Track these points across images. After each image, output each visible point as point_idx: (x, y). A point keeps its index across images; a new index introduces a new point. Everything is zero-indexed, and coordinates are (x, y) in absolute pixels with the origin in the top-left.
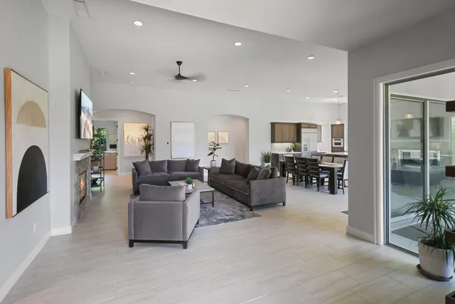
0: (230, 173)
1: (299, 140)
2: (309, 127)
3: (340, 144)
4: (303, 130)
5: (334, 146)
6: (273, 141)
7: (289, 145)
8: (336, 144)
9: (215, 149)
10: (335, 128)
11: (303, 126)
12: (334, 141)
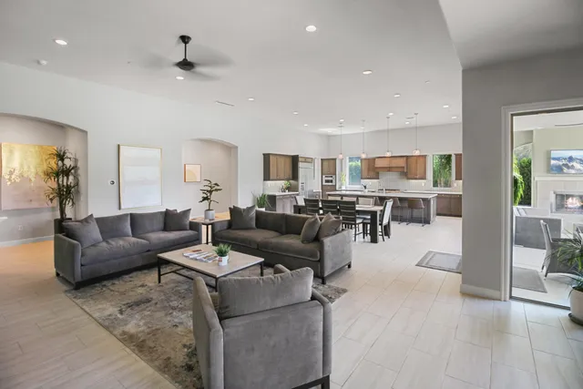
0: (251, 228)
1: (295, 176)
2: (305, 162)
3: (332, 181)
4: (300, 165)
5: (324, 183)
6: (267, 177)
7: (282, 183)
8: (327, 181)
9: (211, 192)
10: (325, 163)
11: (300, 159)
12: (324, 179)
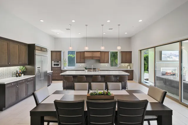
1: (31, 62)
2: (40, 50)
3: (58, 65)
4: (37, 52)
7: (17, 69)
8: (55, 65)
10: (54, 54)
12: (53, 63)
